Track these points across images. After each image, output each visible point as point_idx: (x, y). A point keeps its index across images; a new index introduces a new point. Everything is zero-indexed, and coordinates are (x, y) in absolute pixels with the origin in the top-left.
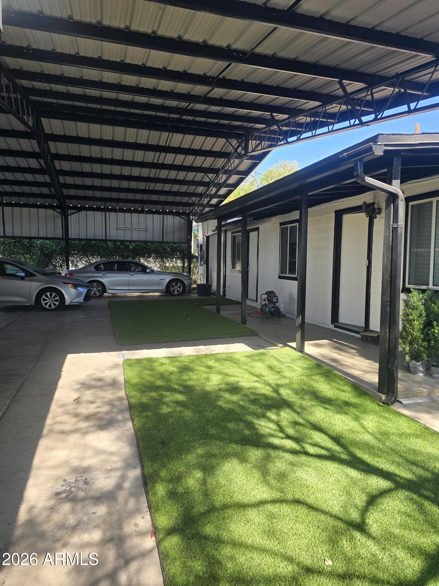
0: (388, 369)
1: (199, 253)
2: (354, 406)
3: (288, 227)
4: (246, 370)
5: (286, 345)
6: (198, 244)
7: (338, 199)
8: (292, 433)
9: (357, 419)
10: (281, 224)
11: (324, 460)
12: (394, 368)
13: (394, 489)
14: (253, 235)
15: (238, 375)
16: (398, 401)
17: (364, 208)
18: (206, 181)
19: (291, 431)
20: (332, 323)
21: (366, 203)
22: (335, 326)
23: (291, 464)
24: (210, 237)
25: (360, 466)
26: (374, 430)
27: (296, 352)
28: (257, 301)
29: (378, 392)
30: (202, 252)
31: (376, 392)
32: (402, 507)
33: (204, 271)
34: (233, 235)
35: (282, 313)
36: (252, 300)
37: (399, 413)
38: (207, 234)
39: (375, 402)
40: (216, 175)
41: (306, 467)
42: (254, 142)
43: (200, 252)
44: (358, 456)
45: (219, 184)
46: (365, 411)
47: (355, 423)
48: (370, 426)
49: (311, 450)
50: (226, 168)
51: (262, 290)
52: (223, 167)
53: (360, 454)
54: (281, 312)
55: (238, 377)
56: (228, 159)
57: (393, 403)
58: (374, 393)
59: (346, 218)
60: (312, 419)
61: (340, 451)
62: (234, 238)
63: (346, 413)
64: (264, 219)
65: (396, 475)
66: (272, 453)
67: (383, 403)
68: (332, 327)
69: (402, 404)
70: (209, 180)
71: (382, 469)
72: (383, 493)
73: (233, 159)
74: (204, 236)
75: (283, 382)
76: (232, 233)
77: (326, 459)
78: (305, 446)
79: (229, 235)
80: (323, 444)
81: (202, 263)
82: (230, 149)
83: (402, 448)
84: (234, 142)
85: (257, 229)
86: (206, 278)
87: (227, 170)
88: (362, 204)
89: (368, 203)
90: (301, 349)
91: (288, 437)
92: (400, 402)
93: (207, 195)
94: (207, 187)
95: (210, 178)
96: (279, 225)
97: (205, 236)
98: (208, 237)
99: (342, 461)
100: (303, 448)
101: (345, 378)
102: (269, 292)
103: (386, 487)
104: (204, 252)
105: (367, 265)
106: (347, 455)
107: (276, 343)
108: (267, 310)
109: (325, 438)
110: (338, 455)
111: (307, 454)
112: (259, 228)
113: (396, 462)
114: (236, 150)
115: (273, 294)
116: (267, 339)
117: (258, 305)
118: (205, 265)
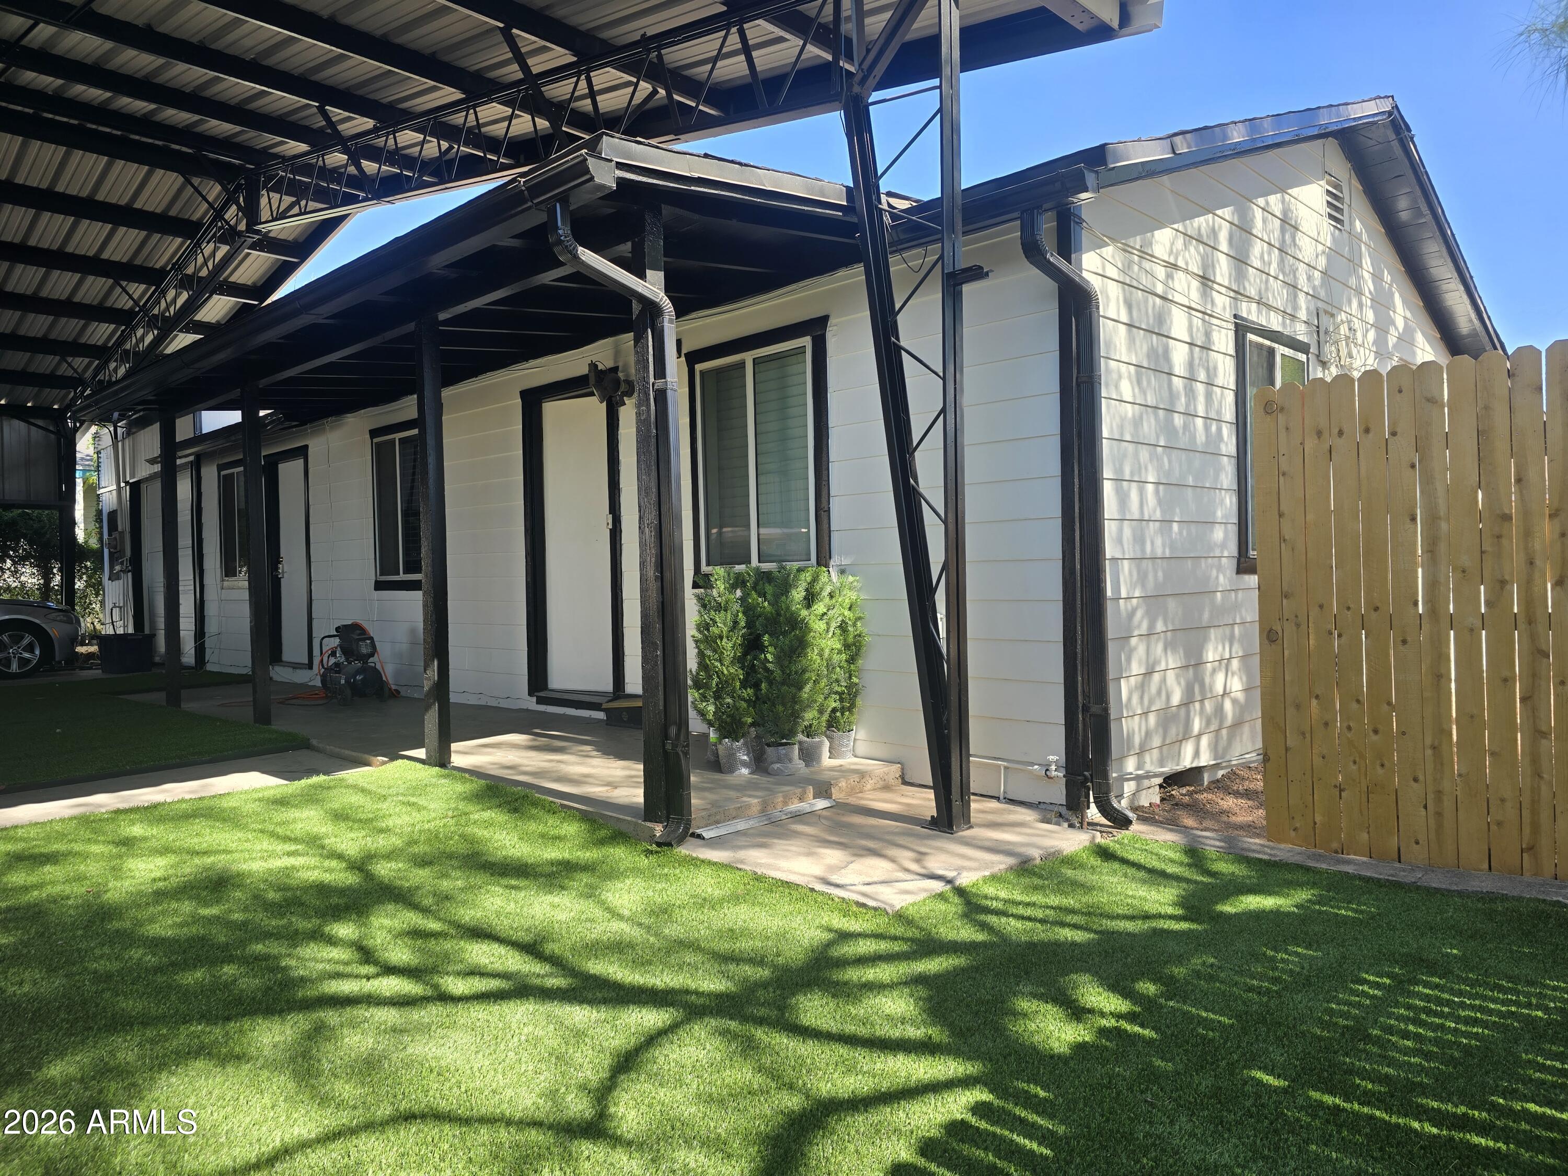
0: (665, 752)
1: (106, 536)
2: (587, 868)
3: (394, 441)
4: (262, 831)
5: (394, 757)
6: (99, 513)
7: (527, 360)
8: (404, 957)
9: (590, 894)
10: (374, 433)
11: (495, 1002)
12: (679, 750)
13: (682, 1022)
14: (289, 471)
15: (233, 846)
16: (693, 835)
17: (592, 380)
18: (119, 305)
19: (401, 955)
20: (531, 694)
21: (597, 366)
22: (540, 701)
23: (395, 1030)
24: (143, 487)
25: (598, 994)
26: (634, 909)
27: (427, 767)
28: (310, 666)
29: (645, 820)
30: (115, 535)
31: (640, 821)
32: (701, 1056)
33: (125, 595)
34: (223, 473)
35: (390, 689)
36: (296, 666)
37: (697, 859)
38: (132, 476)
39: (638, 846)
40: (154, 288)
41: (438, 1030)
42: (275, 196)
43: (110, 535)
44: (592, 972)
45: (165, 319)
46: (613, 874)
47: (587, 903)
48: (626, 902)
49: (458, 986)
50: (190, 270)
51: (324, 627)
52: (179, 266)
53: (597, 967)
54: (387, 683)
55: (231, 852)
56: (192, 239)
57: (681, 840)
58: (636, 824)
59: (552, 410)
60: (467, 915)
61: (542, 972)
62: (226, 484)
63: (563, 888)
64: (320, 422)
65: (687, 992)
66: (331, 1017)
67: (659, 844)
68: (531, 703)
69: (704, 838)
70: (131, 303)
71: (653, 987)
72: (653, 1039)
73: (212, 245)
74: (123, 485)
75: (382, 843)
76: (220, 468)
77: (502, 999)
78: (441, 981)
79: (210, 474)
80: (498, 966)
81: (118, 568)
82: (200, 211)
83: (702, 932)
84: (214, 190)
85: (303, 452)
86: (135, 617)
87: (190, 278)
88: (584, 370)
89: (600, 367)
90: (441, 759)
91: (390, 970)
92: (699, 837)
93: (127, 352)
94: (123, 327)
95: (136, 296)
96: (368, 436)
97: (127, 483)
98: (135, 488)
99: (546, 994)
100: (436, 987)
101: (562, 805)
102: (345, 626)
103: (664, 1022)
104: (122, 533)
105: (610, 526)
106: (564, 976)
107: (367, 756)
108: (343, 682)
109: (501, 950)
110: (538, 981)
111: (445, 998)
112: (306, 447)
113: (689, 964)
114: (219, 214)
115: (358, 632)
116: (337, 750)
117: (313, 678)
118: (130, 574)
